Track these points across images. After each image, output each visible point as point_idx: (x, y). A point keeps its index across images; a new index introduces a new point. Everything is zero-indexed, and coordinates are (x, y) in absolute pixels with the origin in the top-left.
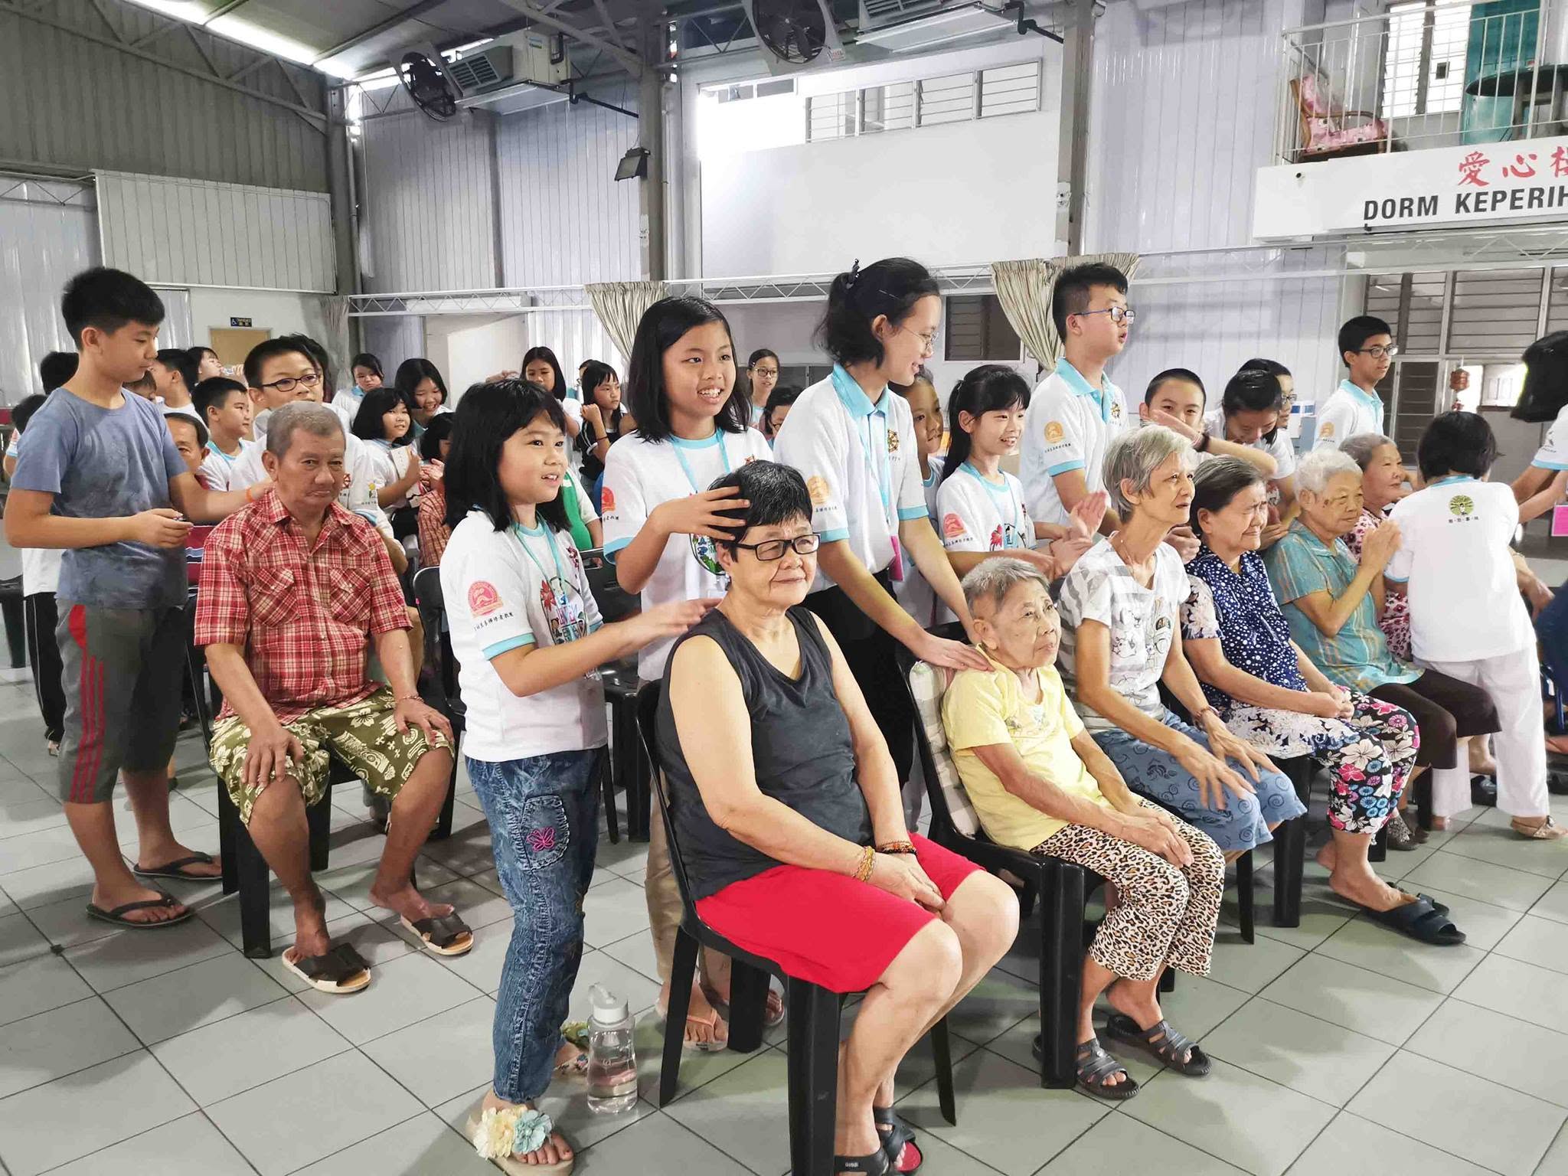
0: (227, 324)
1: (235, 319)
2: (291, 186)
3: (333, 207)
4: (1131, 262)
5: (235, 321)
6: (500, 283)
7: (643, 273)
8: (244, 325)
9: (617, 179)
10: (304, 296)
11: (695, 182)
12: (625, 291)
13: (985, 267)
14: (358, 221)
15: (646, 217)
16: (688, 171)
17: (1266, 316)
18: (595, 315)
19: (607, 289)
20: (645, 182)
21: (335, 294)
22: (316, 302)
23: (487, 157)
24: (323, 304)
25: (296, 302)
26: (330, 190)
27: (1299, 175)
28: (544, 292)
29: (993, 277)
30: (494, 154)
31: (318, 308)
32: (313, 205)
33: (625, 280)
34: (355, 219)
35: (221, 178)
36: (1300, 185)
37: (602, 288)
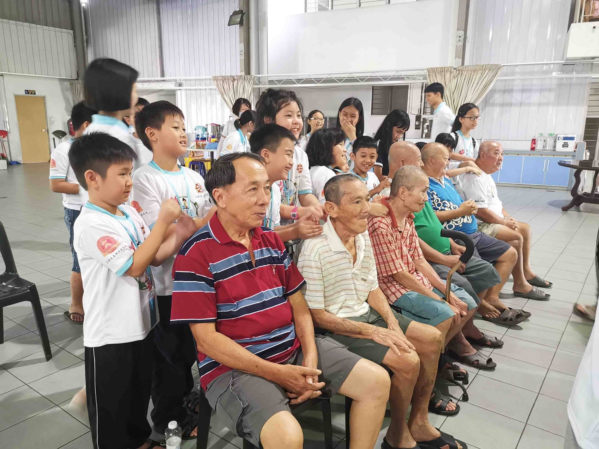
0: (23, 93)
1: (27, 91)
2: (53, 26)
3: (75, 37)
4: (499, 69)
5: (27, 92)
6: (163, 75)
7: (241, 71)
8: (32, 94)
9: (229, 25)
10: (61, 80)
11: (265, 28)
12: (234, 80)
13: (422, 70)
14: (87, 44)
15: (243, 44)
16: (261, 23)
17: (552, 96)
18: (218, 92)
19: (224, 79)
20: (242, 27)
21: (77, 79)
22: (67, 84)
23: (156, 15)
24: (71, 84)
25: (57, 83)
26: (73, 28)
27: (594, 27)
28: (186, 80)
29: (427, 76)
30: (159, 13)
31: (69, 86)
32: (65, 35)
33: (234, 74)
34: (85, 44)
35: (17, 19)
36: (593, 32)
37: (221, 78)
